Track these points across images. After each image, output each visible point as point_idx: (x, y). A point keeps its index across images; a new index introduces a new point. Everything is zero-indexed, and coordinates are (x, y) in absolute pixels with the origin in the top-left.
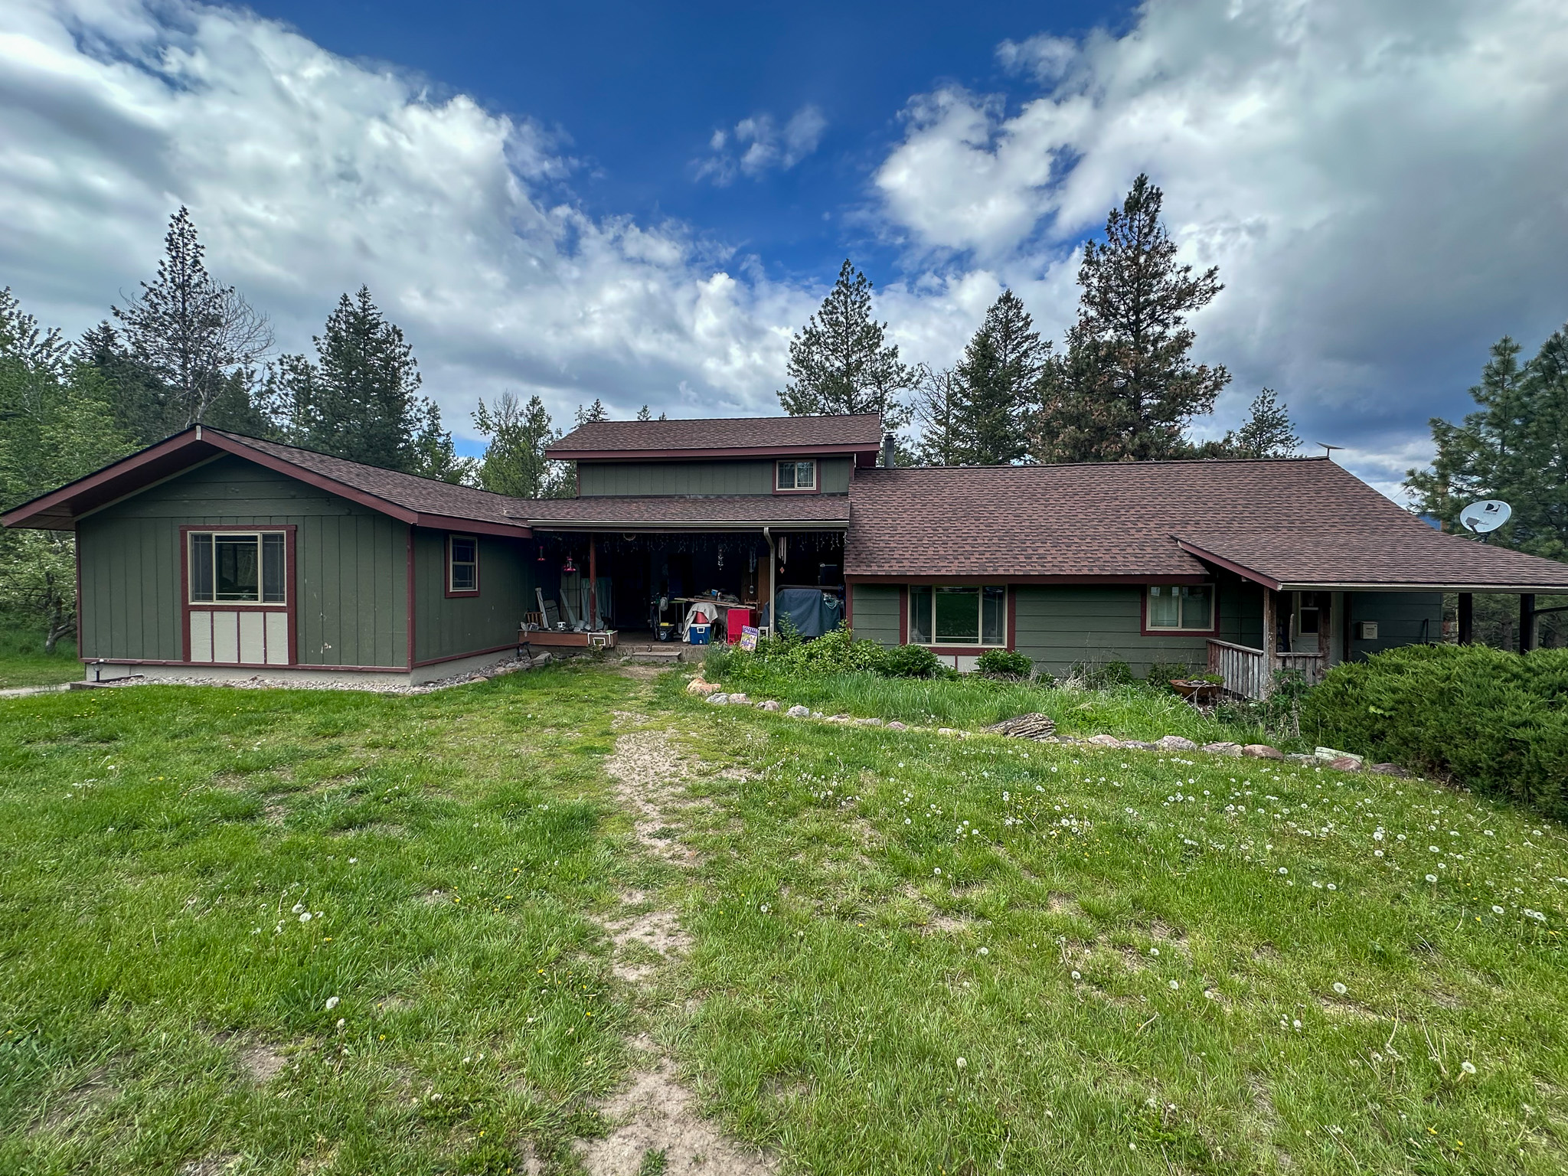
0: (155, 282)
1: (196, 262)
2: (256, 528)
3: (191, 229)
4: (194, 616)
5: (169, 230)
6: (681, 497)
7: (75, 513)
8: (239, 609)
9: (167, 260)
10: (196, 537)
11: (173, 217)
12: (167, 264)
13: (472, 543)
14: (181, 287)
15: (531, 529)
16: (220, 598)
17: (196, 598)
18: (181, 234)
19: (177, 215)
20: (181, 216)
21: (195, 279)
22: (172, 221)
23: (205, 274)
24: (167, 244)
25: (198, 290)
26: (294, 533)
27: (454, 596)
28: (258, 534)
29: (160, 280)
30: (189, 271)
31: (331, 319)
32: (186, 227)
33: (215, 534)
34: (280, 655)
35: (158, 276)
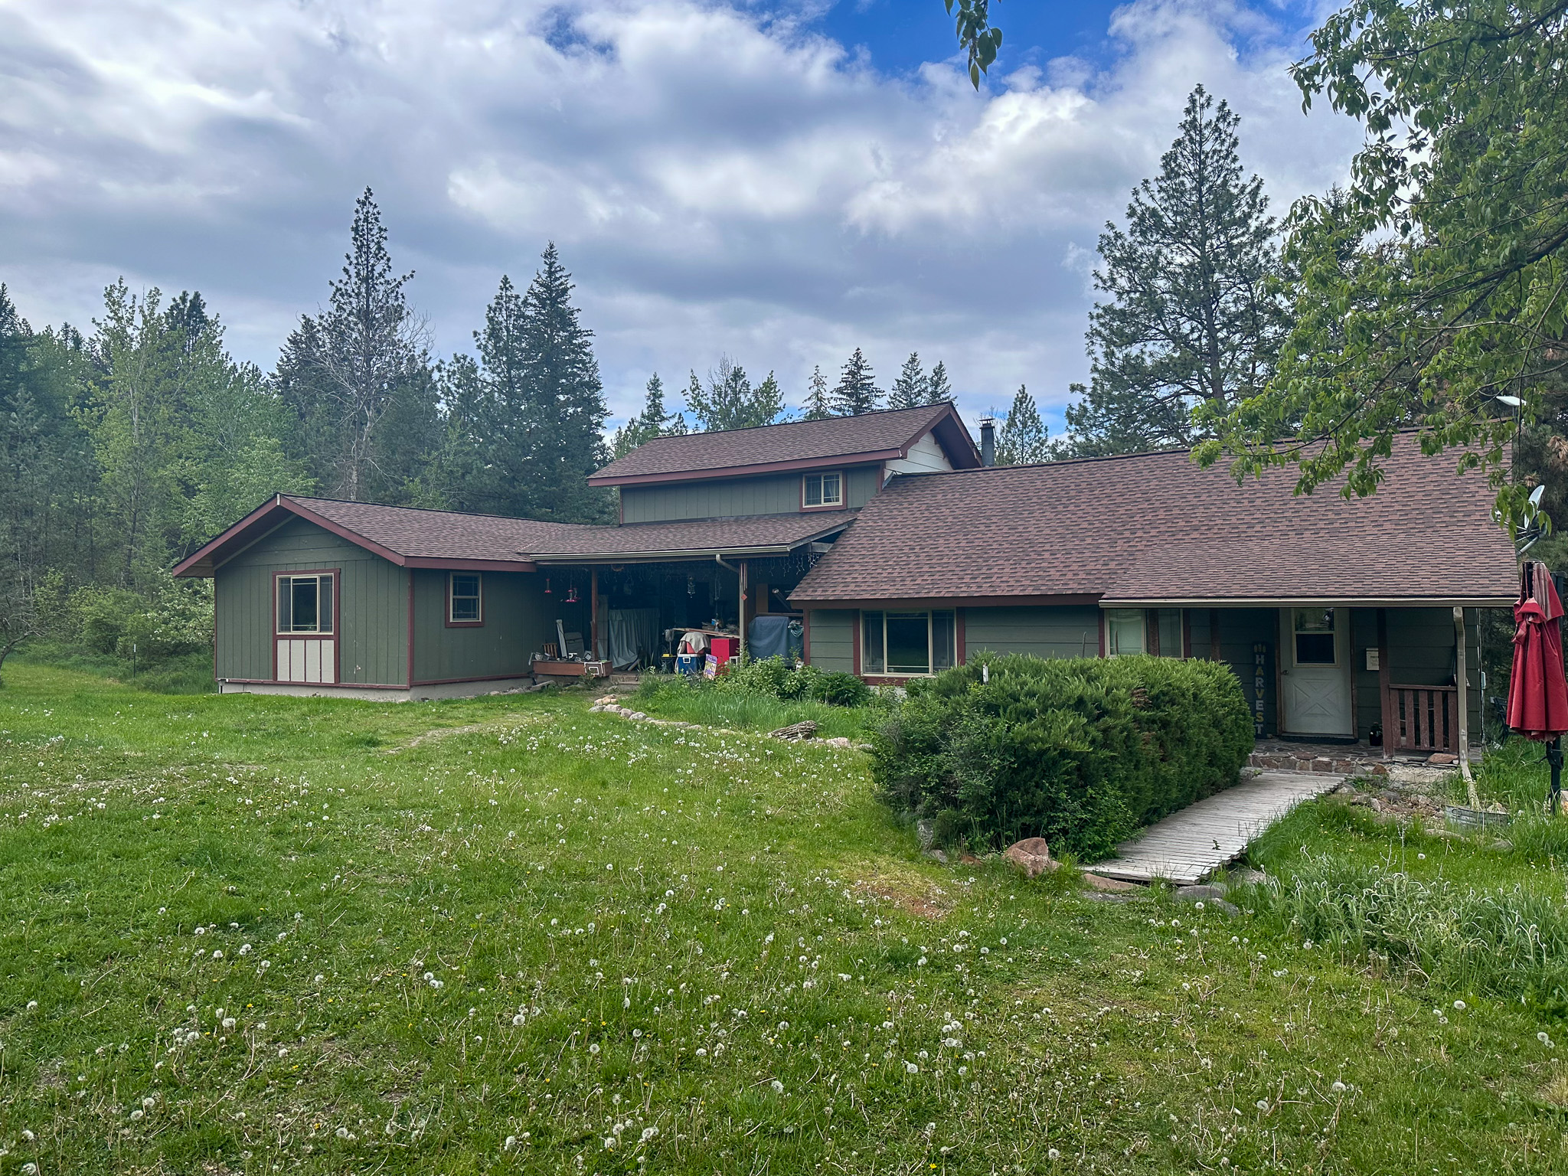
0: (341, 281)
1: (380, 248)
2: (316, 572)
3: (375, 211)
4: (280, 643)
5: (355, 216)
6: (713, 520)
7: (215, 563)
8: (305, 638)
9: (353, 252)
10: (281, 580)
11: (359, 202)
12: (353, 256)
13: (476, 579)
14: (365, 280)
15: (534, 563)
16: (295, 629)
17: (282, 629)
18: (366, 220)
19: (362, 198)
20: (366, 198)
21: (378, 269)
22: (358, 206)
23: (389, 260)
24: (353, 234)
25: (382, 280)
26: (338, 575)
27: (454, 626)
28: (316, 576)
29: (345, 278)
30: (372, 262)
31: (490, 308)
32: (371, 210)
33: (293, 577)
34: (329, 678)
35: (344, 273)
